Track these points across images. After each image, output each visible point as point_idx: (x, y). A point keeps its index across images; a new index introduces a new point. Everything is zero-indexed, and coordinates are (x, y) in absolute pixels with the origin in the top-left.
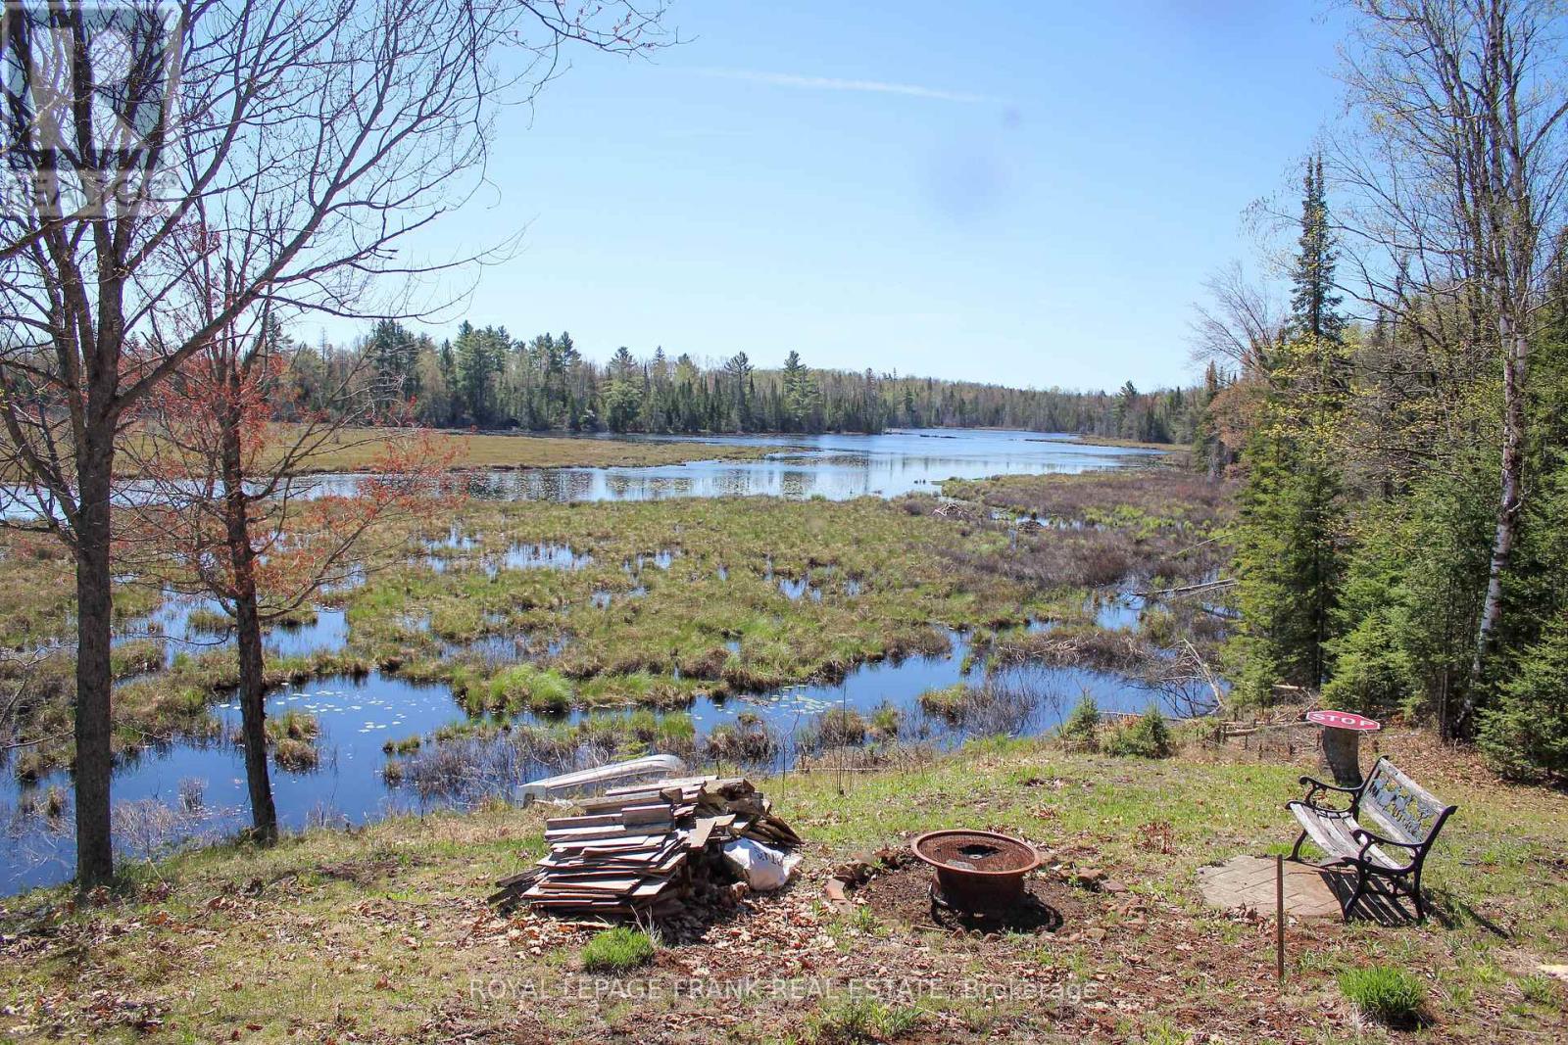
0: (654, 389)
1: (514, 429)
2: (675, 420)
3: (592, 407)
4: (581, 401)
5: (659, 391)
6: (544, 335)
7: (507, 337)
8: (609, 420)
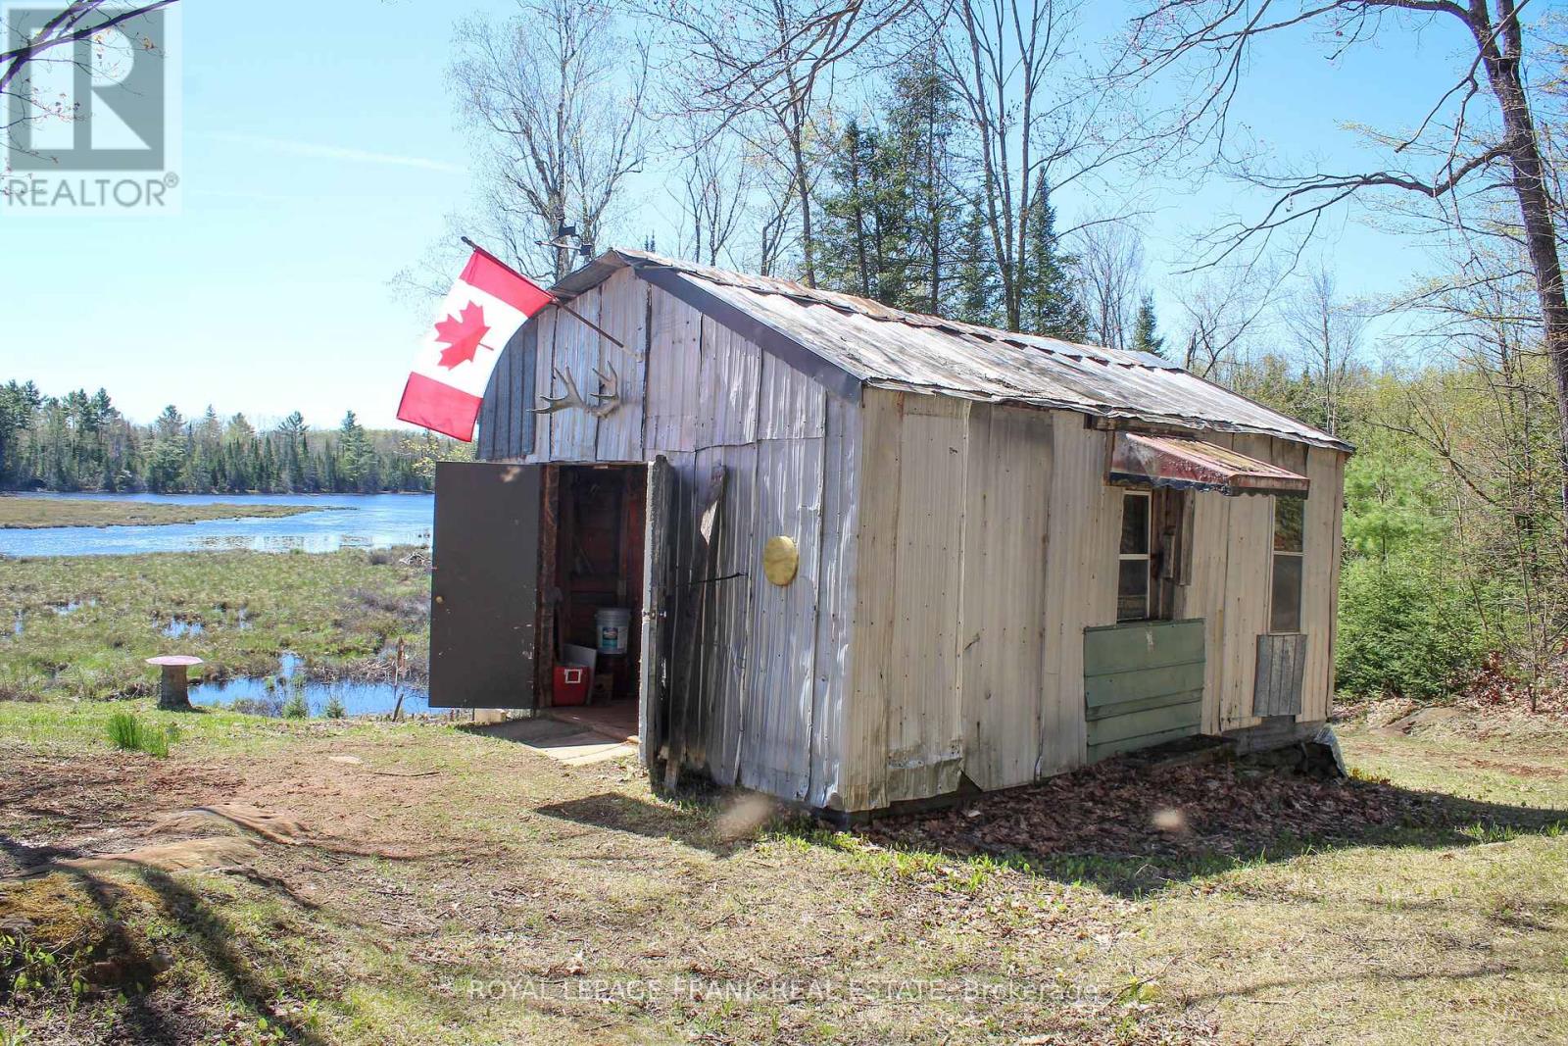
0: (199, 448)
1: (39, 490)
2: (221, 481)
3: (129, 467)
4: (117, 461)
5: (205, 452)
6: (78, 391)
7: (37, 393)
8: (148, 481)
